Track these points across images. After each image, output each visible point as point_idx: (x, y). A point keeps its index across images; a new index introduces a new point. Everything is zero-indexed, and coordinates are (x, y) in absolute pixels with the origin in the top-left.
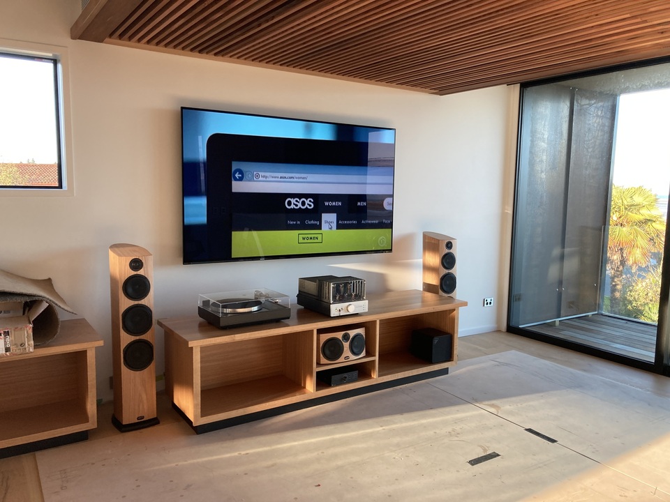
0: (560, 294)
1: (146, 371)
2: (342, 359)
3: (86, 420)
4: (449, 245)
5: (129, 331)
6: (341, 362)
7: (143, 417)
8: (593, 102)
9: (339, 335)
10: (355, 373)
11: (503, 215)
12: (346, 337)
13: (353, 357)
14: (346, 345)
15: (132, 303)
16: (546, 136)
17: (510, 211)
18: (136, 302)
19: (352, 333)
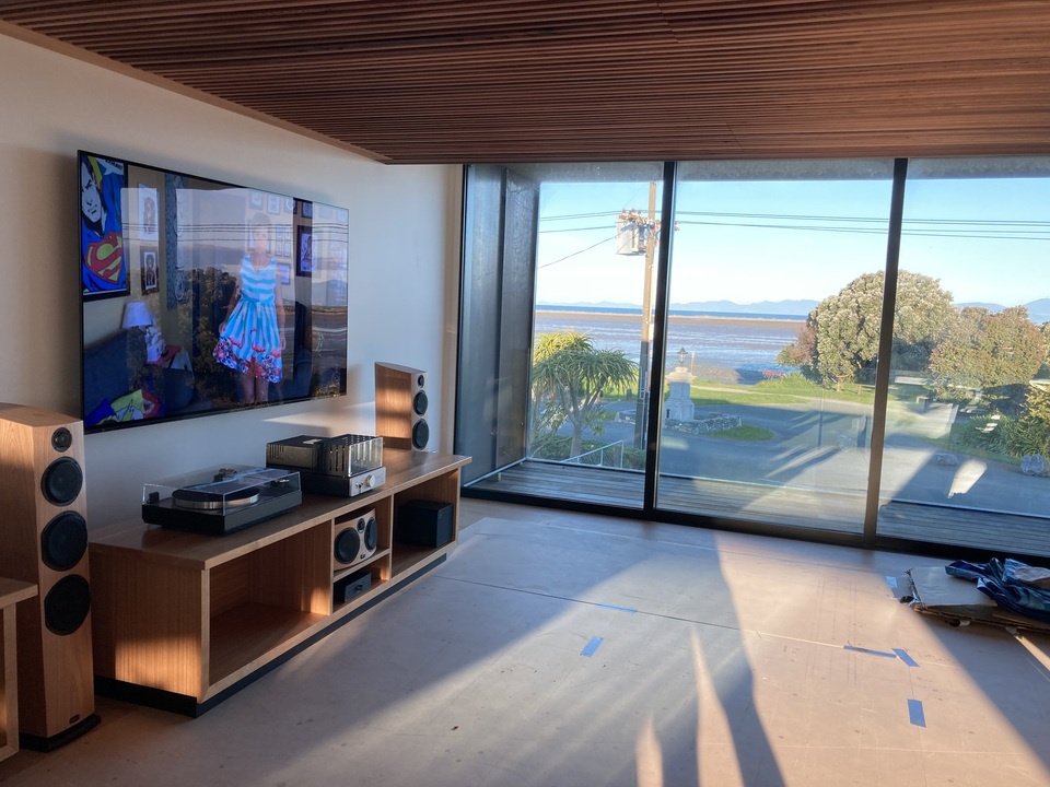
0: (494, 439)
1: (79, 631)
2: (358, 559)
4: (421, 381)
5: (51, 562)
6: (358, 564)
7: (77, 717)
8: (520, 188)
9: (353, 524)
11: (446, 336)
12: (361, 526)
13: (367, 554)
14: (362, 537)
15: (58, 510)
16: (482, 231)
17: (454, 332)
18: (64, 509)
19: (367, 517)
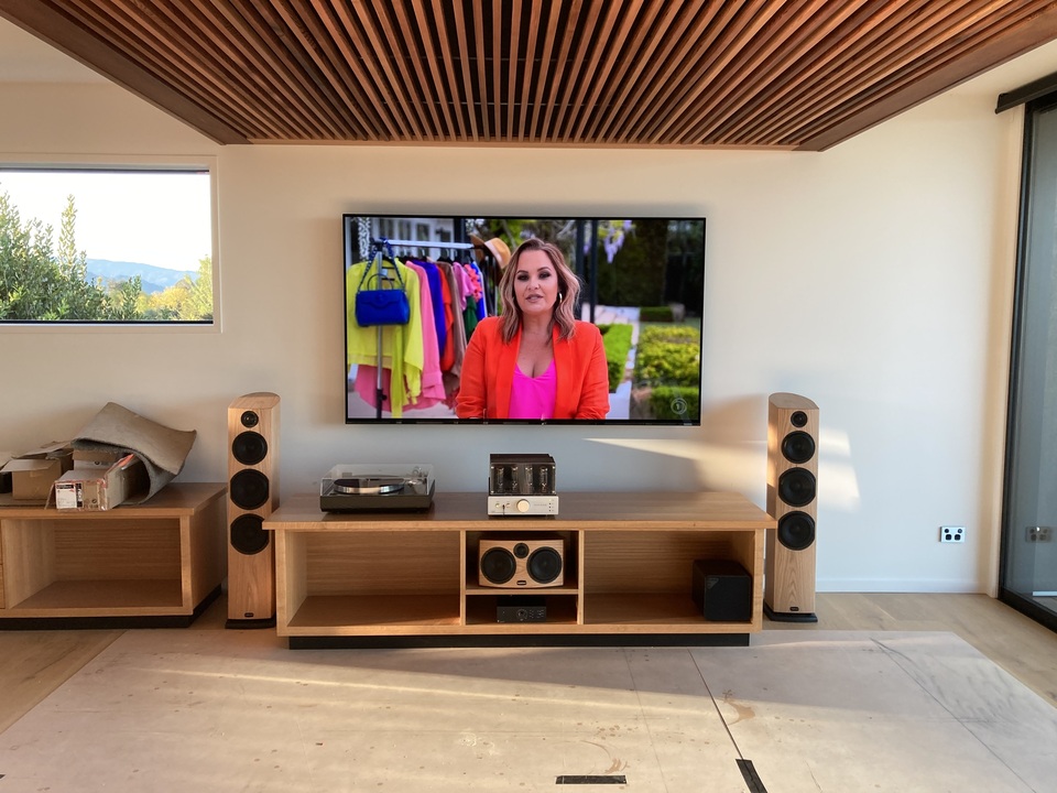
1: (258, 556)
2: (512, 583)
3: (180, 604)
5: (238, 501)
6: (510, 587)
9: (510, 546)
10: (541, 611)
12: (521, 551)
13: (532, 583)
14: (522, 563)
15: (243, 467)
18: (248, 467)
19: (534, 546)
